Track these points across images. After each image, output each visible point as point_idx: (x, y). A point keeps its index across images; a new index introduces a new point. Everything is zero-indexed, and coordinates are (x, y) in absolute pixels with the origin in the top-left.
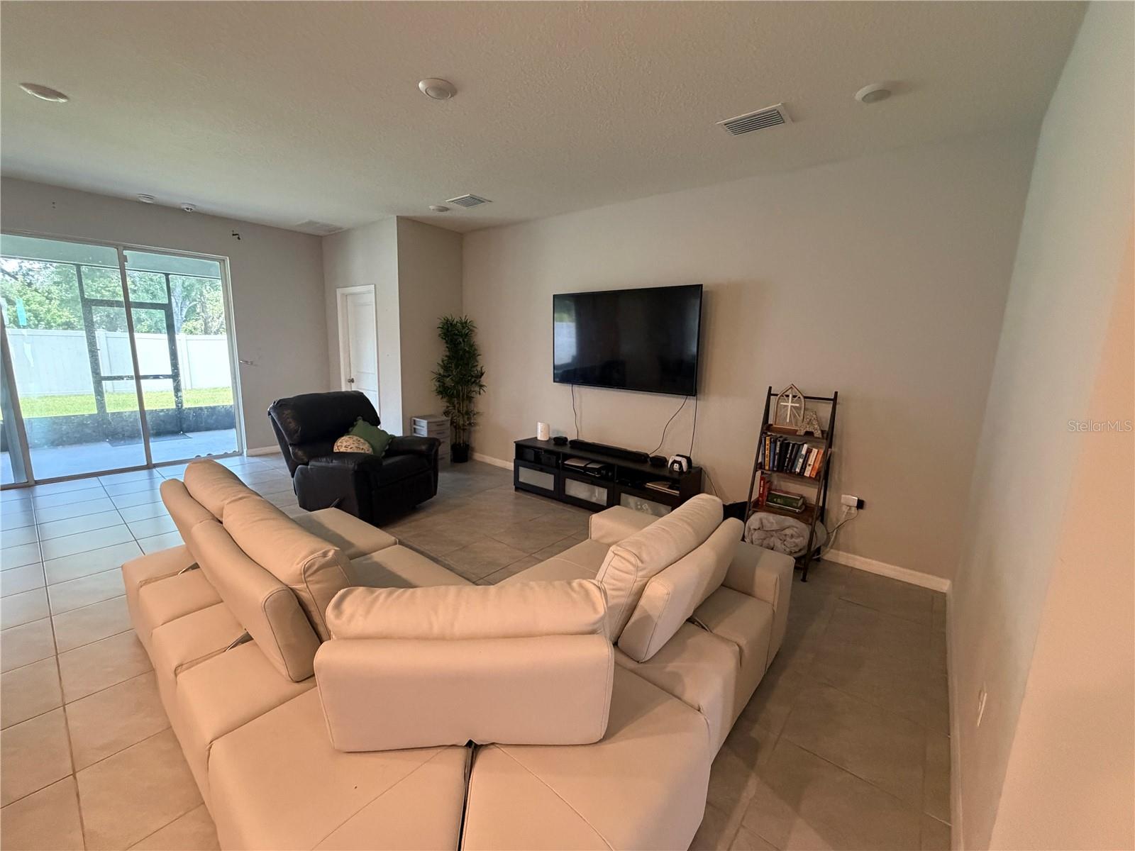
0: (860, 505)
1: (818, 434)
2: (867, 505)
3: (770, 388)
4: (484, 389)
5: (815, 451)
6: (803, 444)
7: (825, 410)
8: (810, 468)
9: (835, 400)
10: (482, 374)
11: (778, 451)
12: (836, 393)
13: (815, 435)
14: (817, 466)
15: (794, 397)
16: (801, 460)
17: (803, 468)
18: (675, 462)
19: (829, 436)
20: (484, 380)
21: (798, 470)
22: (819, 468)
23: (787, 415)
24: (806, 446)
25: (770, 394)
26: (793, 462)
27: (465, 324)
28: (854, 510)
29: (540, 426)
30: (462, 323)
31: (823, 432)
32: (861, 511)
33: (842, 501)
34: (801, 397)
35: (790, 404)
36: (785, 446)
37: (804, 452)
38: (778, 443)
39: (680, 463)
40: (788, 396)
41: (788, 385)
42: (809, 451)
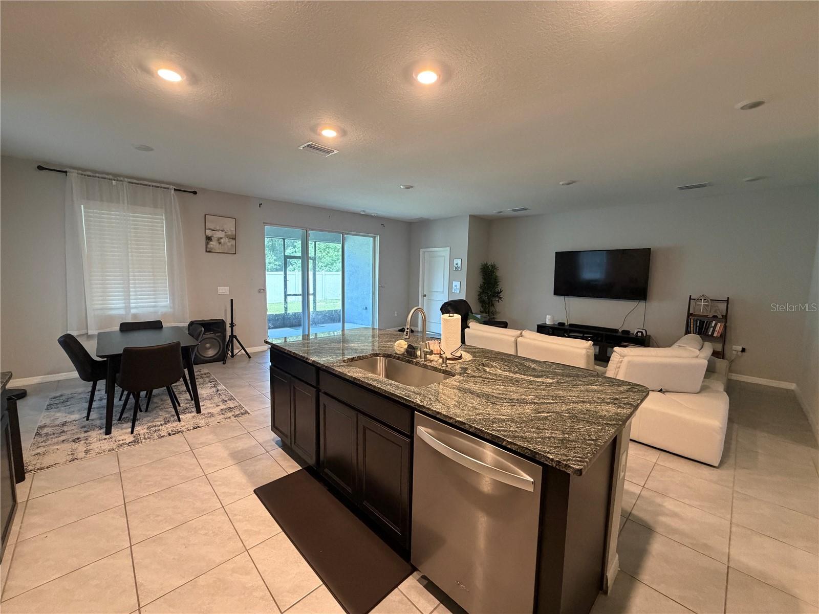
0: (743, 350)
1: (720, 316)
2: (747, 350)
3: (690, 296)
4: (502, 299)
5: (719, 325)
6: (712, 322)
7: (723, 306)
8: (717, 332)
9: (728, 301)
10: (501, 292)
11: (698, 325)
12: (728, 298)
13: (719, 317)
14: (720, 331)
15: (704, 300)
16: (712, 329)
17: (713, 333)
18: (639, 332)
19: (725, 318)
20: (502, 295)
21: (710, 333)
22: (721, 333)
23: (701, 309)
24: (714, 322)
25: (690, 299)
26: (707, 329)
27: (493, 266)
28: (740, 353)
29: (548, 317)
30: (492, 265)
31: (722, 316)
32: (743, 353)
33: (733, 349)
34: (709, 300)
35: (702, 303)
36: (702, 323)
37: (713, 325)
38: (699, 321)
39: (642, 332)
40: (701, 300)
41: (701, 294)
42: (716, 325)
